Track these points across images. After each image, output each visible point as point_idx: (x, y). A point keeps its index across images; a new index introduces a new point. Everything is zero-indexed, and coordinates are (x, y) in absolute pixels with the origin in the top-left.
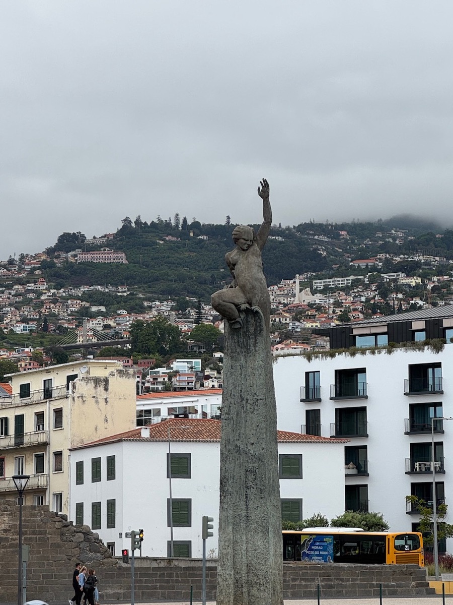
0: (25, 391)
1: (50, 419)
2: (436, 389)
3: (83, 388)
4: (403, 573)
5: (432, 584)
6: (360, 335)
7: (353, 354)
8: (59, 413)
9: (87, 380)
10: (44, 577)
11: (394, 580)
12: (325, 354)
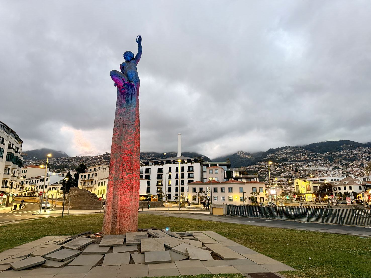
0: (91, 170)
1: (94, 175)
2: (162, 172)
3: (101, 169)
4: (159, 203)
5: (165, 205)
6: (150, 163)
7: (149, 166)
8: (96, 174)
9: (102, 168)
10: (84, 204)
11: (157, 204)
12: (144, 166)
